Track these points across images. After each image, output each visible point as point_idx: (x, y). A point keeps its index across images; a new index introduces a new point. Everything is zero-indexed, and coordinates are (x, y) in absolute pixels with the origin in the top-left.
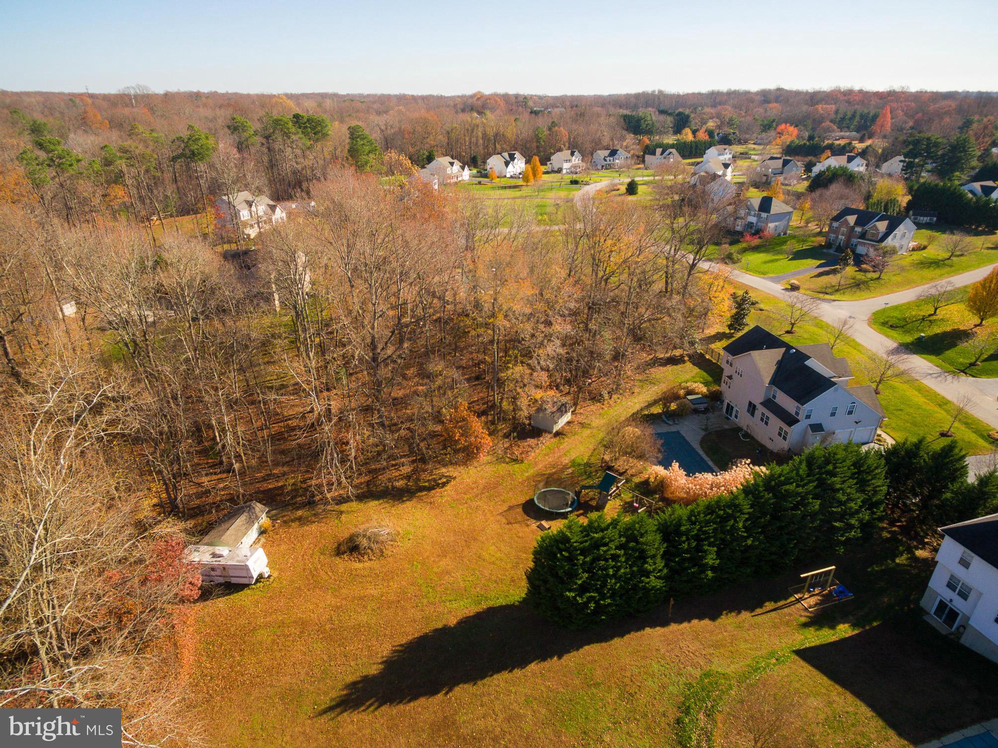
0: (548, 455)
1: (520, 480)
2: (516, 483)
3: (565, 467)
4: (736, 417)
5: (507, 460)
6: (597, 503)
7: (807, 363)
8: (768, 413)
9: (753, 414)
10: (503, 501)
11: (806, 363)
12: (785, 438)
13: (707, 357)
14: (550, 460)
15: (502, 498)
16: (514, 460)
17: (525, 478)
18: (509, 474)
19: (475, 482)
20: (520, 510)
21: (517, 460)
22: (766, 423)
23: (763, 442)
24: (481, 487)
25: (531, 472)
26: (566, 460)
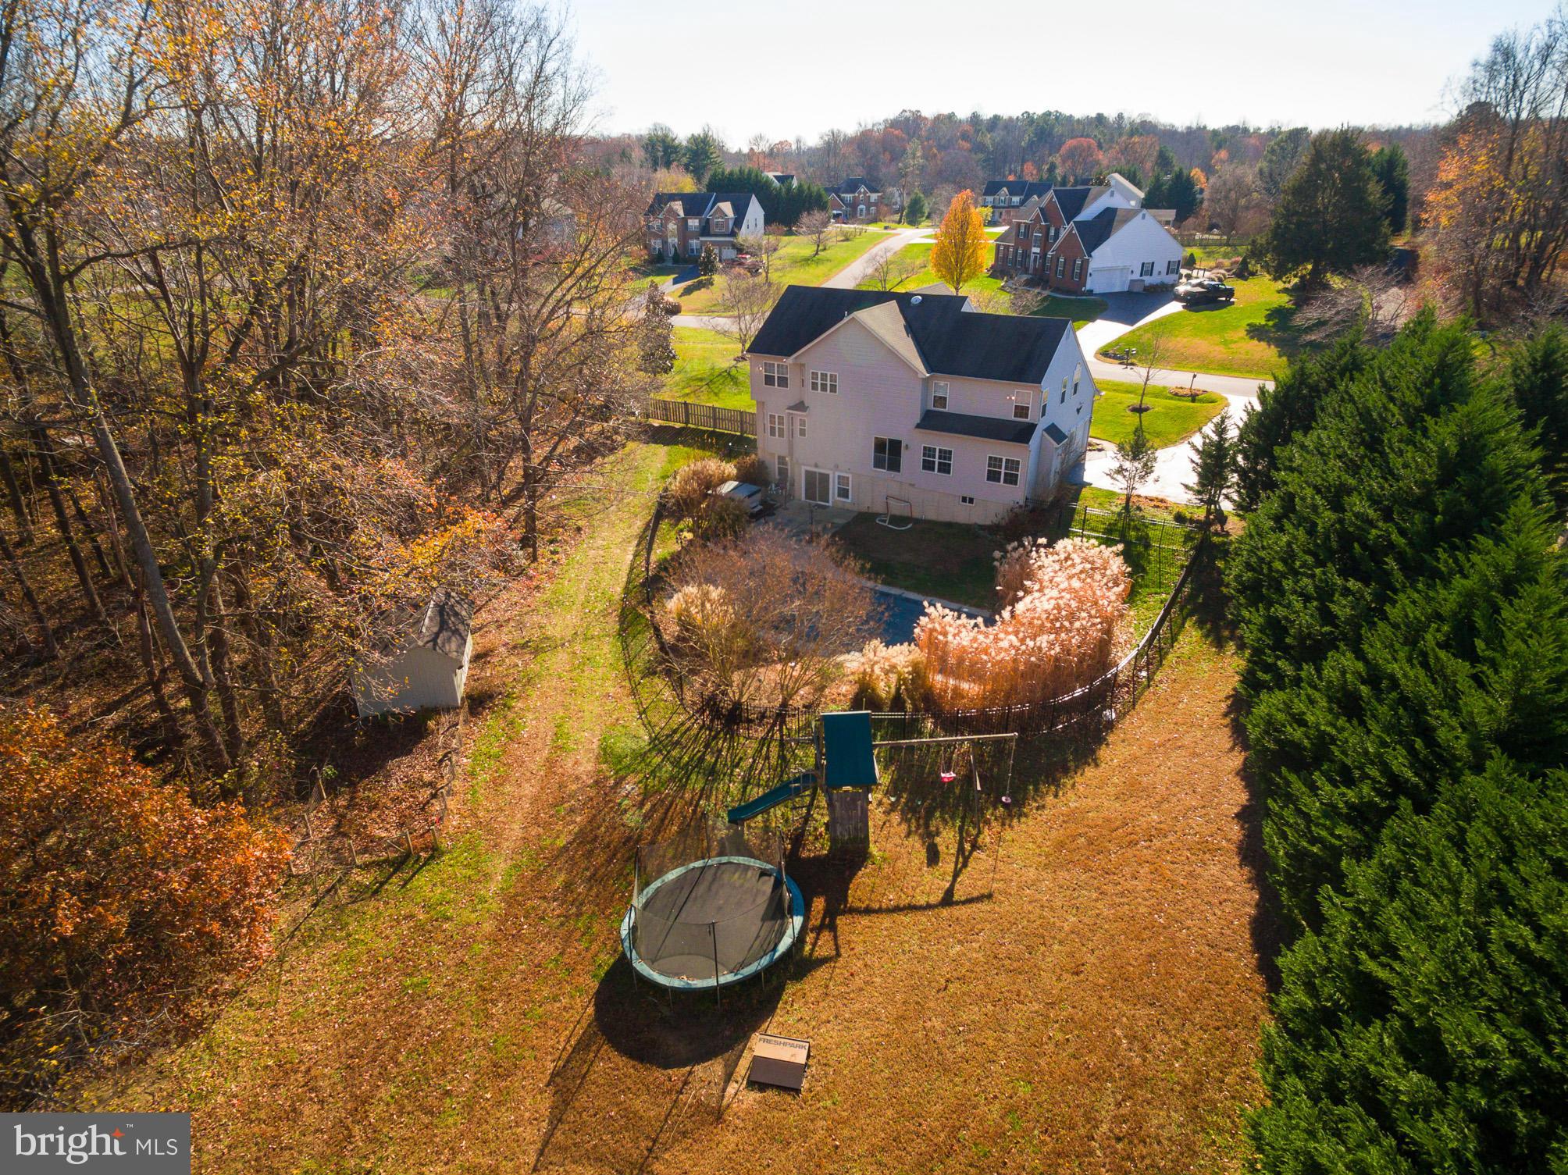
0: (505, 779)
1: (488, 927)
2: (481, 948)
3: (604, 791)
4: (843, 493)
5: (367, 878)
6: (833, 840)
7: (965, 309)
8: (940, 441)
9: (895, 466)
10: (499, 1071)
11: (963, 310)
12: (1011, 479)
13: (656, 423)
14: (528, 790)
15: (476, 1056)
16: (398, 865)
17: (496, 906)
18: (419, 928)
19: (285, 1069)
20: (609, 1064)
21: (407, 856)
22: (945, 468)
23: (945, 517)
24: (329, 1075)
25: (500, 868)
26: (583, 764)
